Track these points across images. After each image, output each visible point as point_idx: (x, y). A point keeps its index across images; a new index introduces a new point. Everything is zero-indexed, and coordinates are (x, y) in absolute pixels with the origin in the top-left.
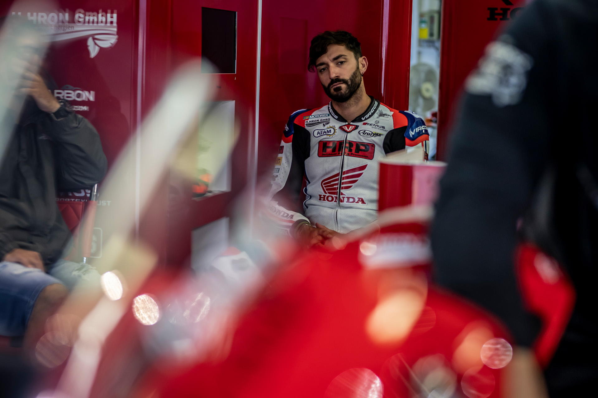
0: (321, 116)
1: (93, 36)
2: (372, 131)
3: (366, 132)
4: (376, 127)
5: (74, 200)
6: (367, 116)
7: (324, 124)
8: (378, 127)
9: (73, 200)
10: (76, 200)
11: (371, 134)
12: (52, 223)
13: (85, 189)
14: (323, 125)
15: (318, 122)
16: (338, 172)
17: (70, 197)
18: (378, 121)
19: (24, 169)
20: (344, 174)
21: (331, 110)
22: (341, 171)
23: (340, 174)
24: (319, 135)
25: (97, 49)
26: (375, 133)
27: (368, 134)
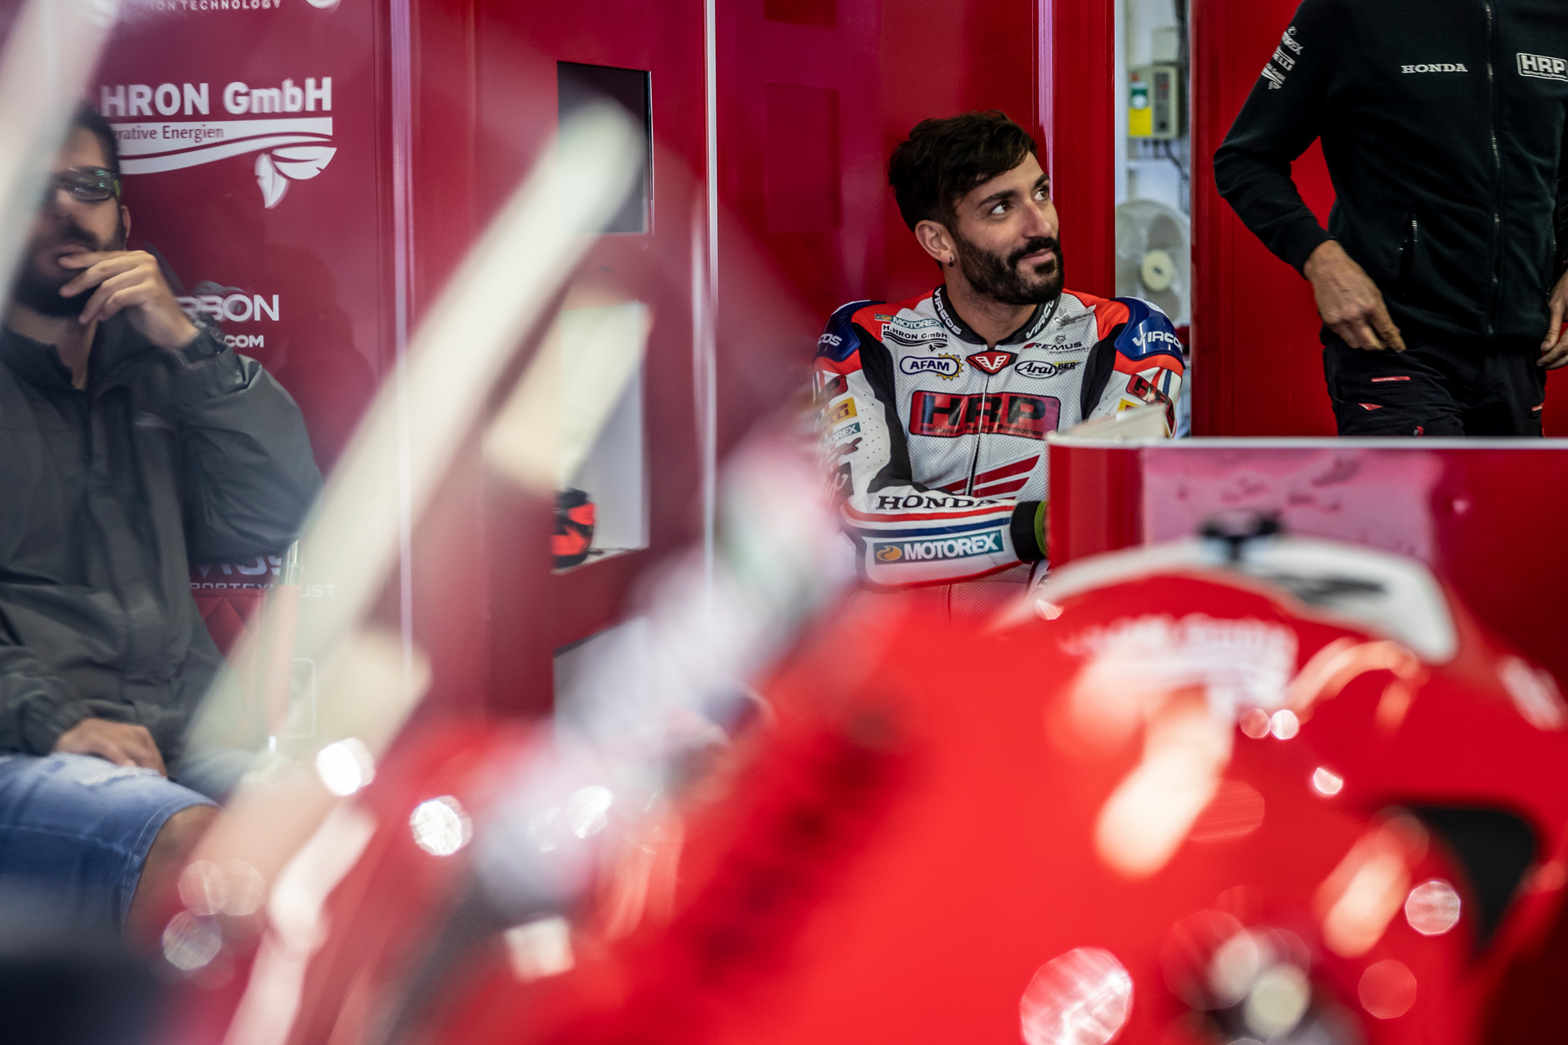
0: (921, 324)
1: (268, 151)
2: (1051, 363)
3: (1035, 364)
4: (1061, 350)
5: (239, 585)
6: (1037, 328)
7: (931, 346)
8: (1066, 350)
9: (237, 587)
10: (245, 586)
11: (1051, 369)
12: (180, 649)
13: (265, 555)
14: (929, 348)
15: (914, 339)
16: (964, 478)
17: (227, 579)
18: (1064, 337)
19: (102, 506)
20: (978, 483)
21: (944, 311)
22: (970, 475)
23: (969, 483)
24: (915, 369)
25: (283, 184)
26: (1060, 365)
27: (1043, 370)
